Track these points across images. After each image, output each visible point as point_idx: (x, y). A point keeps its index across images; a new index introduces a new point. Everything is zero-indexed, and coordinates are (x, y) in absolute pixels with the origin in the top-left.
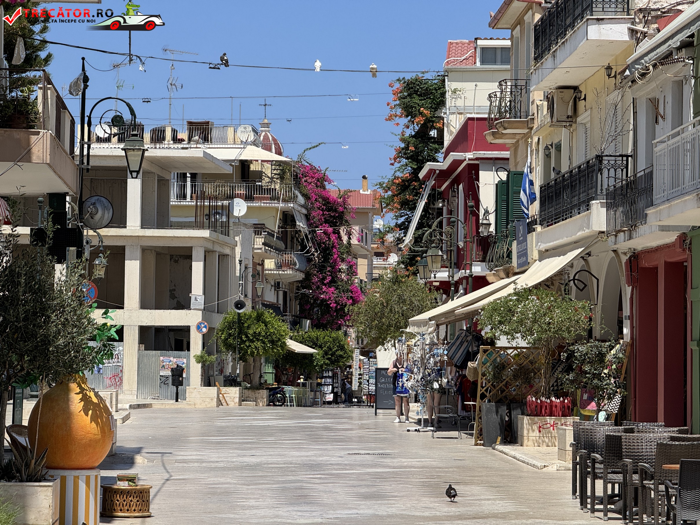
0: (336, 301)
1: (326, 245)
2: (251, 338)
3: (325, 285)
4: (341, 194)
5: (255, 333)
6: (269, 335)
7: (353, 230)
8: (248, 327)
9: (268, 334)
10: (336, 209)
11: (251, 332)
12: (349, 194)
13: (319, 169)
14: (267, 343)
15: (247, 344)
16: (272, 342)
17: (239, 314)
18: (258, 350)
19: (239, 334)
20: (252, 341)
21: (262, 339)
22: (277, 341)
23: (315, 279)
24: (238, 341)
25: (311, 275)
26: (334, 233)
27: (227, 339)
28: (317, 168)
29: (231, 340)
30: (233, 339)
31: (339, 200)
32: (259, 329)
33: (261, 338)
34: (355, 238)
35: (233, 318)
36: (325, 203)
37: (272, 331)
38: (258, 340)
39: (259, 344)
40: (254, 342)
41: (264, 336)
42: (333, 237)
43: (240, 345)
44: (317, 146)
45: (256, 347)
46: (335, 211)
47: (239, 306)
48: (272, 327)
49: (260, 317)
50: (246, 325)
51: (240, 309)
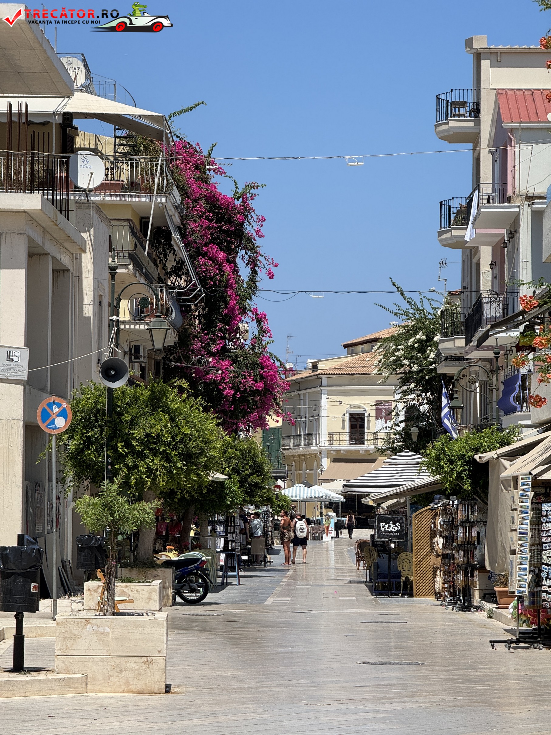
0: (234, 384)
1: (215, 282)
2: (139, 449)
3: (212, 355)
4: (240, 191)
5: (148, 435)
6: (181, 441)
7: (260, 258)
8: (132, 423)
9: (178, 438)
10: (229, 219)
11: (138, 433)
12: (252, 191)
13: (197, 148)
14: (176, 459)
15: (129, 461)
16: (187, 457)
17: (110, 391)
18: (156, 476)
19: (111, 438)
20: (142, 456)
21: (164, 451)
22: (198, 456)
23: (197, 344)
24: (108, 456)
25: (189, 336)
26: (228, 261)
27: (83, 451)
28: (194, 146)
29: (90, 454)
30: (97, 450)
31: (236, 202)
32: (158, 427)
33: (162, 448)
34: (264, 271)
35: (96, 403)
36: (211, 208)
37: (187, 432)
38: (155, 453)
39: (156, 462)
40: (145, 457)
41: (169, 444)
42: (228, 270)
43: (113, 464)
44: (192, 109)
45: (149, 470)
46: (230, 221)
47: (113, 372)
48: (187, 422)
49: (159, 400)
50: (127, 417)
51: (113, 379)
